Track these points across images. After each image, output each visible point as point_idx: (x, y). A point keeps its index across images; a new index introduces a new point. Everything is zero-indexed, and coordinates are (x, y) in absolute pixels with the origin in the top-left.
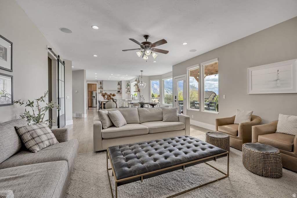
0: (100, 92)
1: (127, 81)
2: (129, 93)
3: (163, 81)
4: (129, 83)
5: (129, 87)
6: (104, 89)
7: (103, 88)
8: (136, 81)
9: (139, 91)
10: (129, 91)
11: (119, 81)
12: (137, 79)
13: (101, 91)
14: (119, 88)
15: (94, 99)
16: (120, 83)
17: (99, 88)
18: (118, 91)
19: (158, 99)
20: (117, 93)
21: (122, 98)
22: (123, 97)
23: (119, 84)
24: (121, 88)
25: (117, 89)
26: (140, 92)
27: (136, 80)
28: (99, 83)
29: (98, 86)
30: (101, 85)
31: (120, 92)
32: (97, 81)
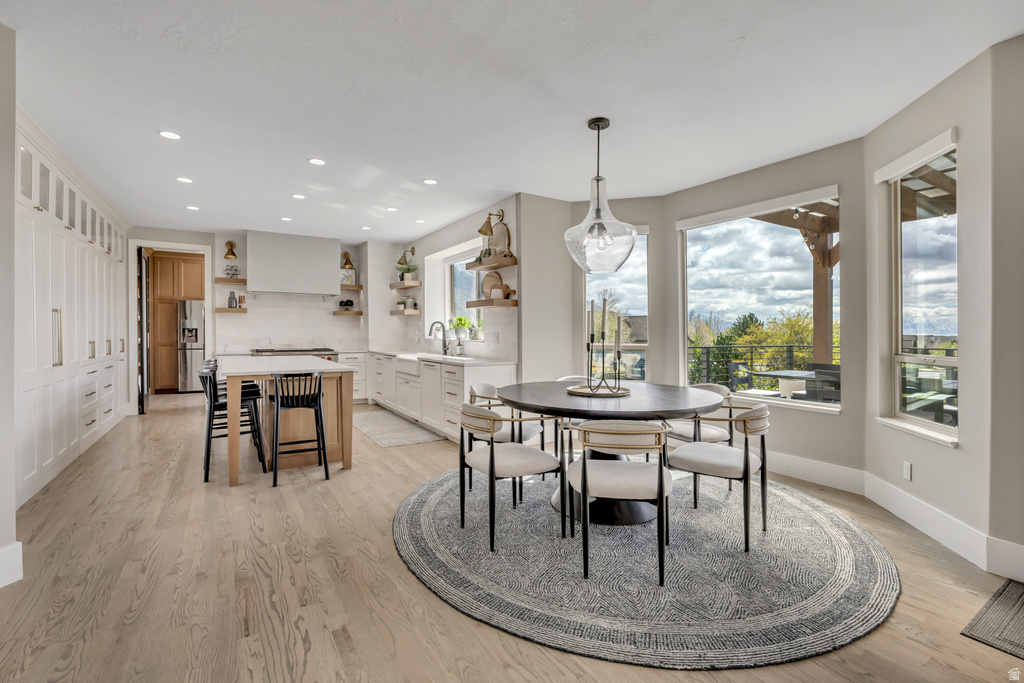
0: (225, 304)
1: (397, 245)
2: (410, 311)
3: (679, 235)
4: (409, 256)
5: (415, 278)
6: (251, 287)
7: (244, 282)
8: (486, 230)
9: (507, 296)
10: (408, 300)
11: (343, 246)
12: (494, 221)
13: (232, 298)
14: (346, 282)
15: (195, 345)
16: (352, 257)
17: (217, 281)
18: (342, 304)
19: (638, 357)
20: (335, 314)
21: (366, 341)
22: (371, 335)
23: (347, 261)
24: (359, 287)
25: (337, 291)
26: (516, 304)
27: (488, 222)
28: (221, 249)
29: (215, 265)
30: (232, 262)
31: (355, 308)
32: (208, 237)
